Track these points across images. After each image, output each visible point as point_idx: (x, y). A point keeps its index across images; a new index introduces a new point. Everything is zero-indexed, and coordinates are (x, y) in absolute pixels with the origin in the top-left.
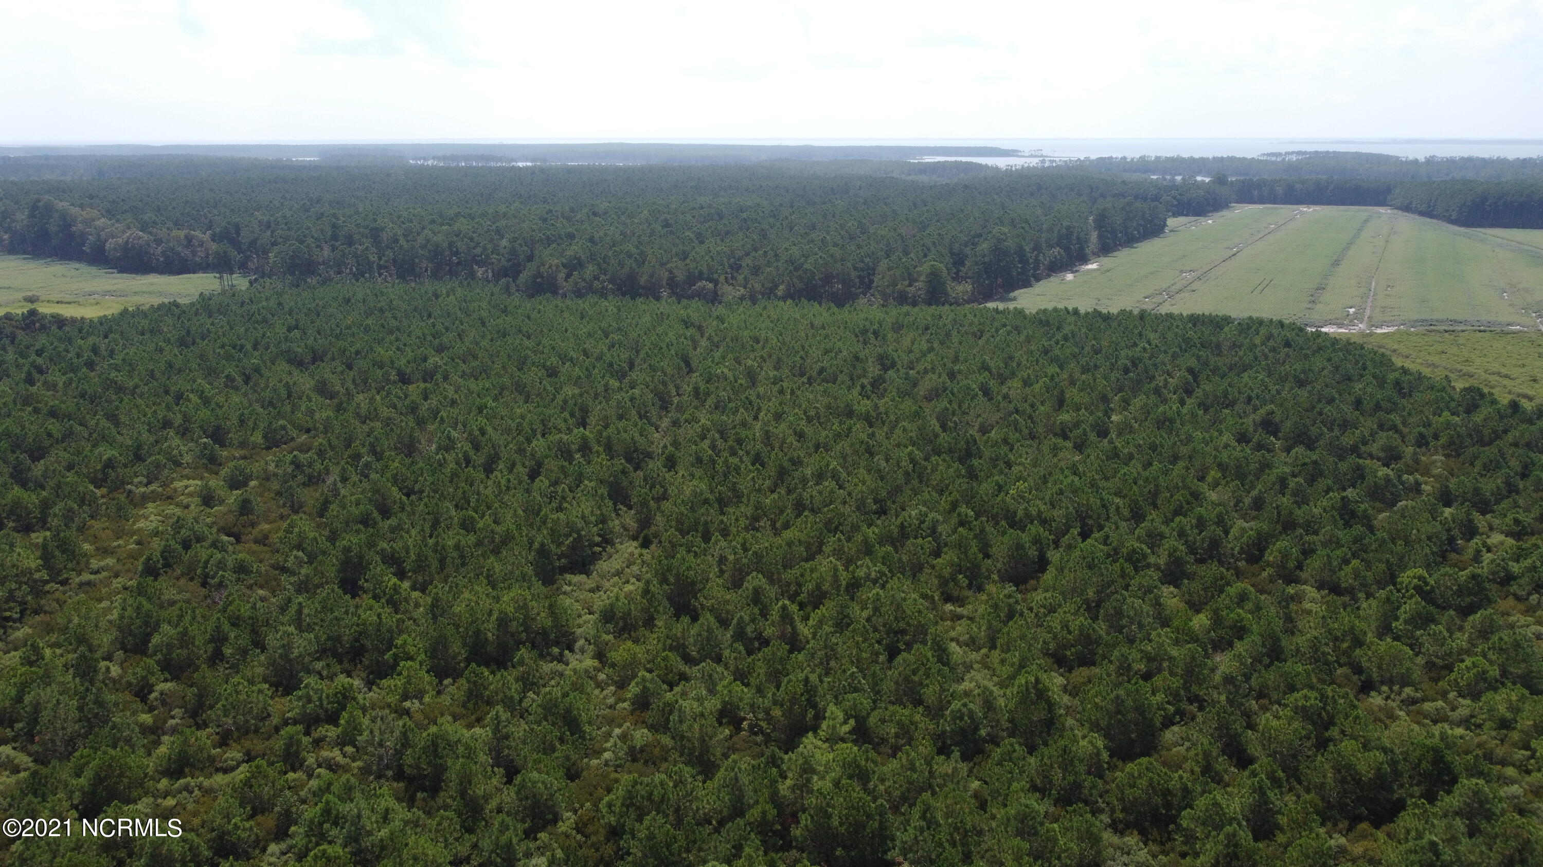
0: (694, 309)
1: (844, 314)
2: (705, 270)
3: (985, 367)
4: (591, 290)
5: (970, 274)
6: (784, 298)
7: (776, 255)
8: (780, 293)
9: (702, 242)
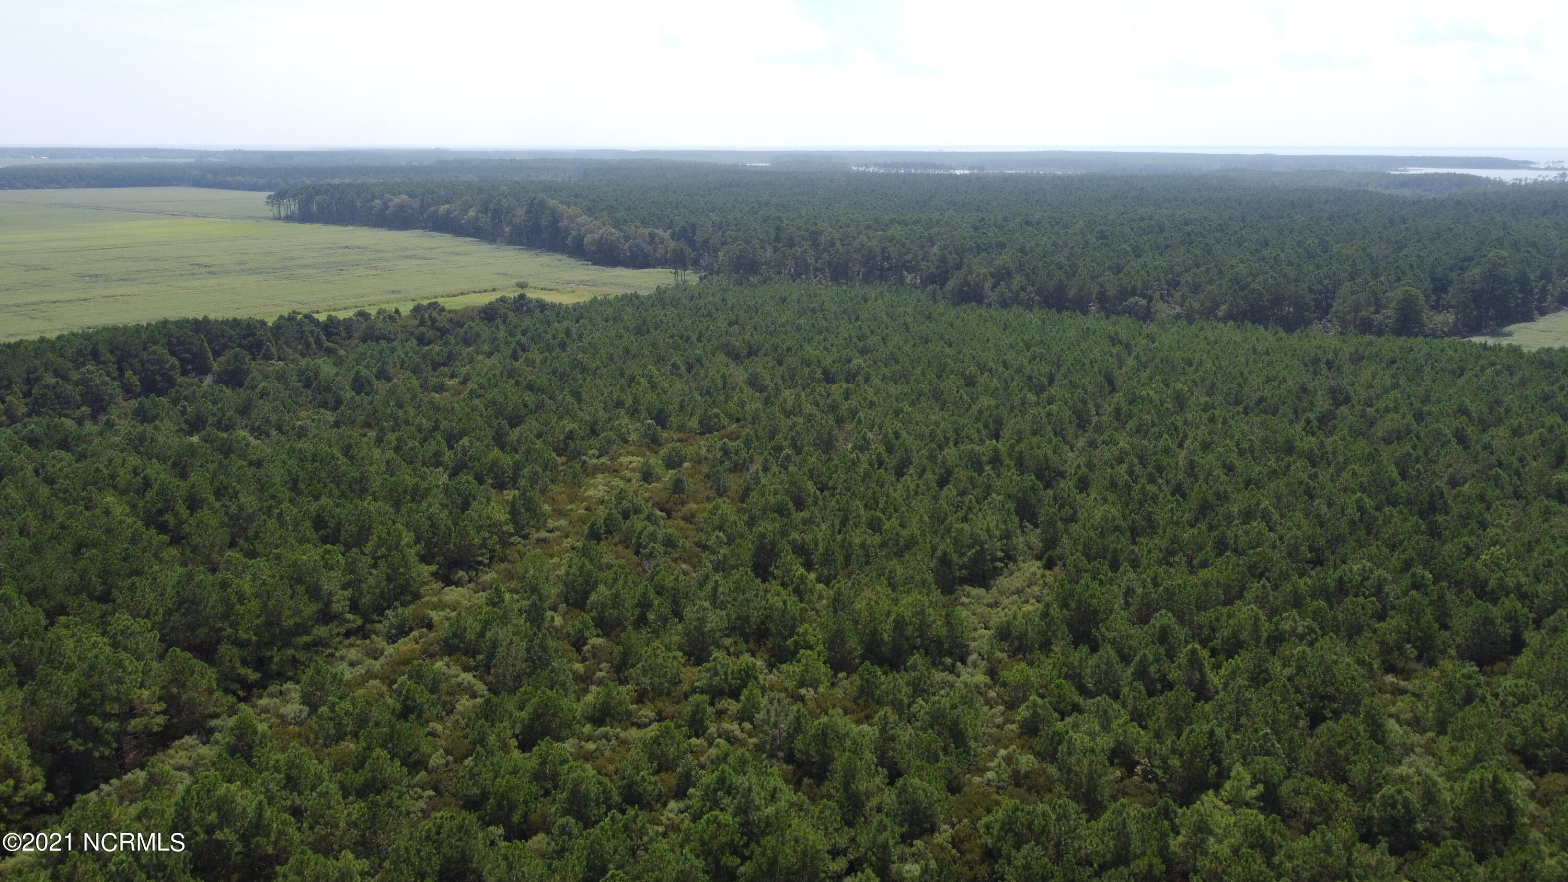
0: (1123, 326)
1: (1294, 340)
2: (1139, 285)
3: (1462, 411)
4: (1016, 300)
5: (1454, 303)
6: (1224, 320)
7: (1220, 272)
8: (1220, 314)
9: (1138, 256)
